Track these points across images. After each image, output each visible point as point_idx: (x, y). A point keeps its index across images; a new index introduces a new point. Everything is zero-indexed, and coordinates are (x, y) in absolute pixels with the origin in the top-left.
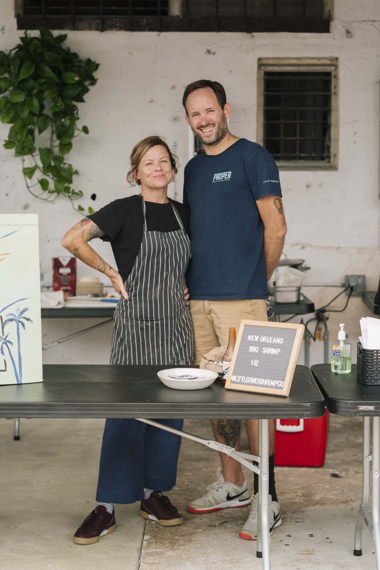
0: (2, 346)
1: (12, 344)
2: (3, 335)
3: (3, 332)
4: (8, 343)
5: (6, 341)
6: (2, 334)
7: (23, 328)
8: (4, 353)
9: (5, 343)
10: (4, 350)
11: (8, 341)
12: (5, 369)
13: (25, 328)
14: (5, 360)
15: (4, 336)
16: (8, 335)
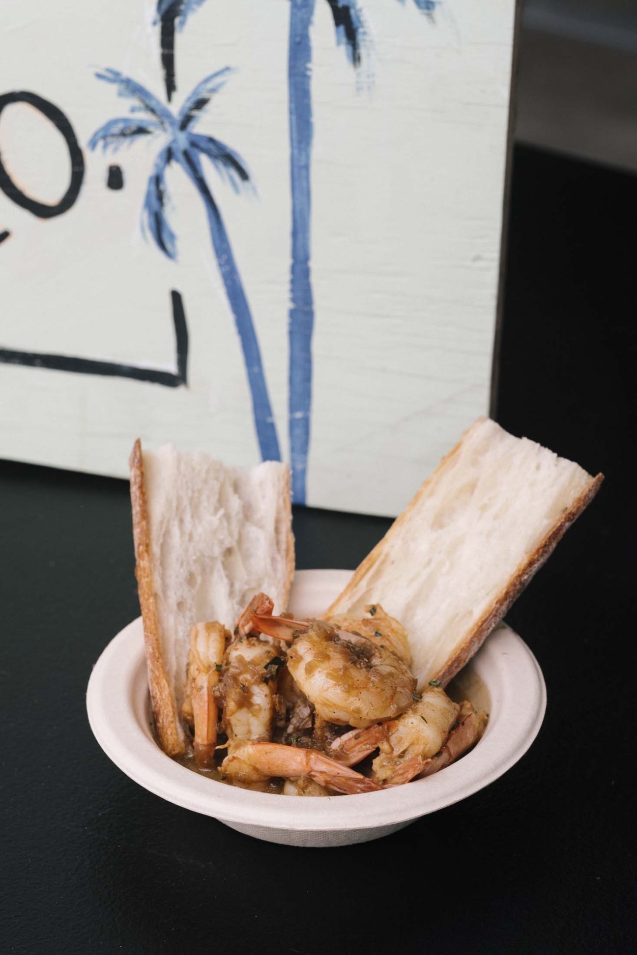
0: (157, 180)
1: (244, 175)
2: (171, 86)
3: (168, 61)
4: (206, 163)
5: (194, 144)
6: (159, 73)
7: (342, 51)
8: (172, 237)
9: (186, 154)
10: (173, 218)
11: (211, 140)
12: (171, 367)
13: (363, 51)
14: (176, 298)
15: (175, 96)
16: (213, 90)
